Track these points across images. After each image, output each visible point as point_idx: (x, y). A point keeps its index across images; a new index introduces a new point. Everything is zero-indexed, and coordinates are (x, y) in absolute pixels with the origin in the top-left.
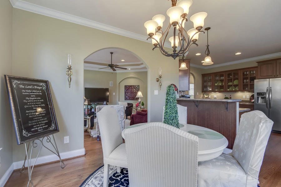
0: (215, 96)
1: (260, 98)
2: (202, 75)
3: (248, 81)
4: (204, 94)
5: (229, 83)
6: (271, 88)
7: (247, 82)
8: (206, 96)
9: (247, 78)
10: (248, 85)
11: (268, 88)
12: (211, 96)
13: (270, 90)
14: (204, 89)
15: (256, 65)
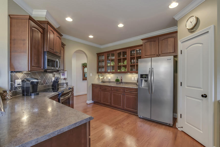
0: (109, 78)
1: (143, 81)
2: (97, 54)
3: (135, 61)
4: (99, 75)
5: (119, 64)
6: (153, 68)
7: (134, 63)
8: (101, 78)
9: (133, 58)
10: (135, 65)
11: (150, 68)
12: (106, 78)
13: (151, 71)
14: (99, 70)
15: (141, 43)
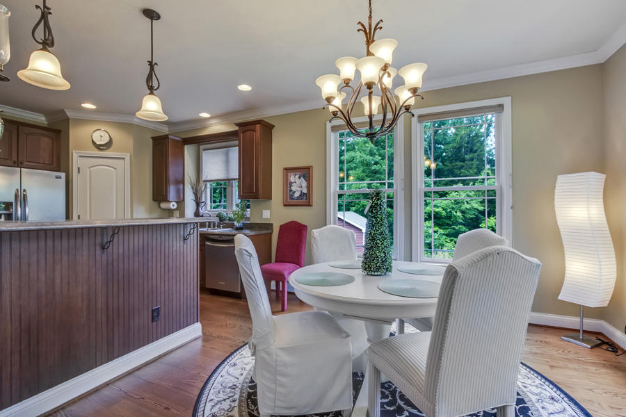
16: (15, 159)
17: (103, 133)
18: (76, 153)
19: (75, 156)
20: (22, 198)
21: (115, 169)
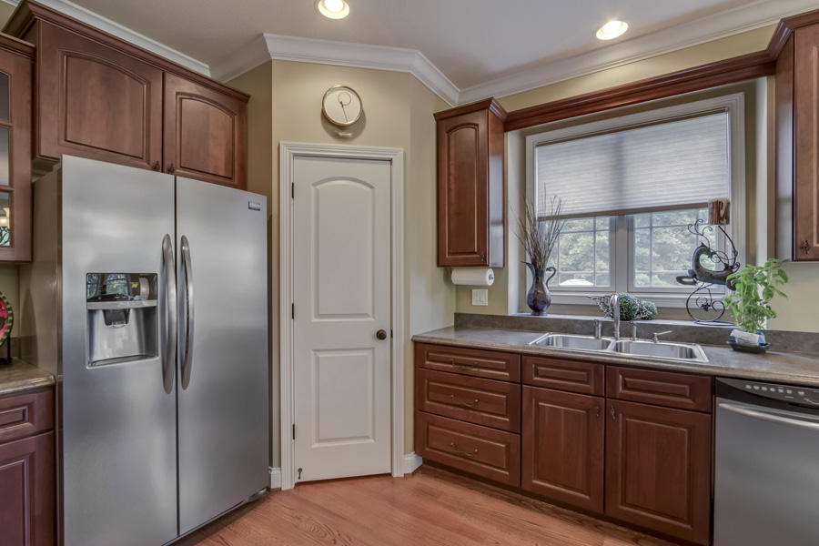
1: (98, 321)
11: (167, 238)
13: (177, 256)
16: (155, 157)
17: (346, 97)
18: (287, 146)
19: (285, 154)
20: (177, 259)
21: (372, 187)
